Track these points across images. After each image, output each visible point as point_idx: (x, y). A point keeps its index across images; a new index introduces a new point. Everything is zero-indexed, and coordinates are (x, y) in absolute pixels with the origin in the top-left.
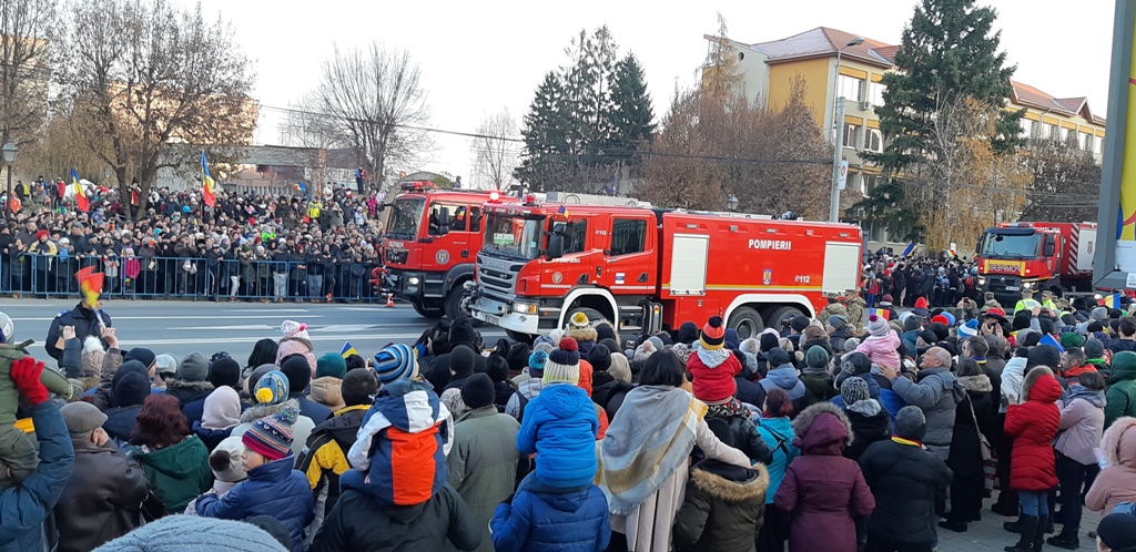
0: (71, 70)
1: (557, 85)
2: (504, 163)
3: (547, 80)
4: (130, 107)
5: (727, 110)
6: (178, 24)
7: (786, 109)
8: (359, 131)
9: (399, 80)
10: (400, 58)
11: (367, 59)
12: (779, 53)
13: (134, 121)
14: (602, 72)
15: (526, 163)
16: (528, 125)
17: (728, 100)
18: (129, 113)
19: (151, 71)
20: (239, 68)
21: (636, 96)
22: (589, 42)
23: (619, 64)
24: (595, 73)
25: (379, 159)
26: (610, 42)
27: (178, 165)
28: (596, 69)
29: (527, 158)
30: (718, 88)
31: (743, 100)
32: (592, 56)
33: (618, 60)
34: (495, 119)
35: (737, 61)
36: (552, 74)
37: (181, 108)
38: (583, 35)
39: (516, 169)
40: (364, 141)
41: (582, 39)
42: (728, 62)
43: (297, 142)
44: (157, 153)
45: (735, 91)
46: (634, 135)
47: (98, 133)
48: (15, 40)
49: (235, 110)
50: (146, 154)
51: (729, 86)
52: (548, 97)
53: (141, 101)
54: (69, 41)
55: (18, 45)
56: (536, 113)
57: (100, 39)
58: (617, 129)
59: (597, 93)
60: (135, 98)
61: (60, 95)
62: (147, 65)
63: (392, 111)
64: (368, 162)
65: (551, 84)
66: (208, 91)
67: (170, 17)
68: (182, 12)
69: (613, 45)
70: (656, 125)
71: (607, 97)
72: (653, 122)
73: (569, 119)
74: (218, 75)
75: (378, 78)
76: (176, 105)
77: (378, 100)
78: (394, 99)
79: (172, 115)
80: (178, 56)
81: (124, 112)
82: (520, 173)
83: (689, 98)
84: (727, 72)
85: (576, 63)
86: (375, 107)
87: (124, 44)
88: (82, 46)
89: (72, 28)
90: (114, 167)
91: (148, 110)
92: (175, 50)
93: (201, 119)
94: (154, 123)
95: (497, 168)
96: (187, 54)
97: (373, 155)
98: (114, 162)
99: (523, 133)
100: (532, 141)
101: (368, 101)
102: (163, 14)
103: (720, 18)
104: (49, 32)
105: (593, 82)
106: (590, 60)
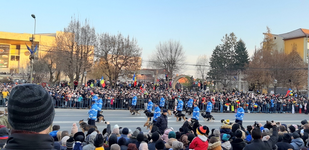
0: (99, 54)
1: (219, 49)
2: (204, 71)
3: (216, 48)
4: (112, 62)
5: (272, 54)
6: (124, 41)
7: (291, 53)
8: (166, 65)
9: (176, 51)
10: (177, 45)
11: (168, 46)
12: (287, 37)
13: (113, 65)
14: (232, 45)
15: (211, 71)
16: (211, 60)
17: (272, 51)
18: (112, 63)
19: (117, 53)
20: (138, 51)
21: (243, 51)
22: (228, 37)
23: (237, 43)
24: (231, 46)
25: (171, 72)
26: (234, 37)
27: (123, 76)
28: (230, 44)
29: (211, 69)
30: (268, 48)
31: (277, 51)
32: (229, 41)
33: (237, 41)
34: (202, 59)
35: (274, 40)
36: (218, 46)
37: (124, 62)
38: (226, 35)
39: (208, 73)
40: (167, 67)
41: (226, 37)
42: (271, 40)
43: (151, 68)
44: (118, 73)
45: (274, 48)
46: (243, 62)
47: (105, 68)
48: (87, 47)
49: (137, 61)
50: (116, 73)
51: (272, 47)
52: (217, 53)
53: (115, 60)
54: (99, 47)
55: (88, 48)
56: (213, 57)
57: (106, 46)
58: (238, 60)
59: (231, 51)
60: (114, 60)
61: (97, 60)
62: (116, 52)
63: (175, 59)
64: (168, 72)
65: (217, 49)
66: (130, 57)
67: (122, 40)
68: (124, 38)
69: (235, 38)
70: (249, 59)
71: (234, 52)
72: (249, 58)
73: (223, 58)
74: (133, 53)
75: (171, 51)
76: (123, 61)
77: (171, 56)
78: (175, 56)
79: (122, 63)
80: (124, 49)
81: (111, 63)
82: (209, 74)
83: (259, 51)
84: (271, 43)
85: (225, 43)
86: (170, 58)
87: (111, 47)
88: (102, 48)
89: (100, 44)
90: (109, 77)
91: (116, 62)
92: (123, 48)
93: (129, 64)
94: (118, 65)
95: (202, 72)
96: (126, 49)
97: (169, 70)
98: (109, 75)
99: (210, 63)
100: (212, 64)
101: (168, 57)
102: (120, 39)
103: (268, 28)
104: (94, 45)
105: (230, 48)
106: (229, 42)
